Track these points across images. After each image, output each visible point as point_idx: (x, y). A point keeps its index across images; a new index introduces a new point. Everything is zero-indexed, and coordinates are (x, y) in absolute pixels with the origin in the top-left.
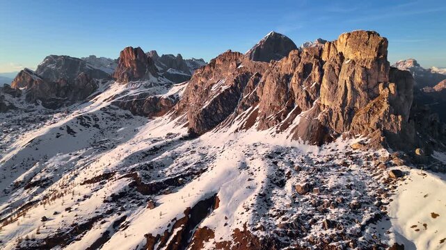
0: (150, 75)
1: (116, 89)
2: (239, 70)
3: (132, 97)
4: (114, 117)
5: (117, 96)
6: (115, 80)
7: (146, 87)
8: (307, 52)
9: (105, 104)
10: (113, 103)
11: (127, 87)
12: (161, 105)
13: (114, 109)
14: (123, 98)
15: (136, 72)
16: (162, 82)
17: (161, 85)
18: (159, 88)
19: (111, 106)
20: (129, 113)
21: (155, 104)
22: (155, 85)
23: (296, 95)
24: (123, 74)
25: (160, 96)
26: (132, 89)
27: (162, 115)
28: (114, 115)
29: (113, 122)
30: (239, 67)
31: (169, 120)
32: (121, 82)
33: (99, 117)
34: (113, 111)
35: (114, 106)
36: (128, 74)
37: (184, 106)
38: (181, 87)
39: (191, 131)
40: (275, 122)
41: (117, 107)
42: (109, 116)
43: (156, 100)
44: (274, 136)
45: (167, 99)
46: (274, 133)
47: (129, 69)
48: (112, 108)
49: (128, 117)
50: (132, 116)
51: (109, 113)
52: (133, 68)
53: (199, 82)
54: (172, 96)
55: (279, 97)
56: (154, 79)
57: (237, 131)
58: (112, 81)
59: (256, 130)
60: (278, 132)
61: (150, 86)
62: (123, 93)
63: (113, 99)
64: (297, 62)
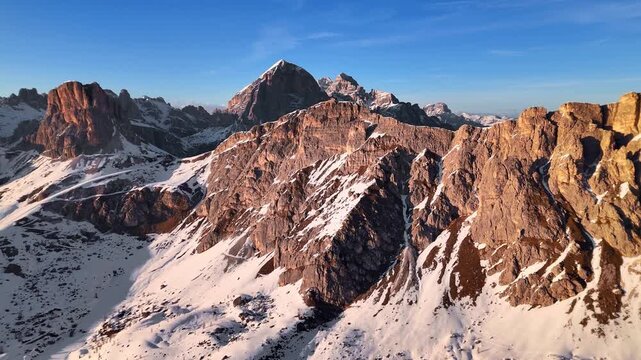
0: (124, 141)
1: (48, 171)
2: (376, 142)
3: (92, 191)
4: (55, 243)
5: (53, 188)
6: (41, 149)
7: (119, 166)
8: (571, 114)
9: (26, 210)
10: (45, 207)
11: (73, 166)
12: (164, 207)
13: (51, 220)
14: (70, 193)
15: (93, 134)
16: (151, 155)
17: (151, 160)
18: (147, 167)
19: (44, 213)
20: (90, 228)
21: (150, 206)
22: (138, 160)
23: (580, 212)
24: (62, 138)
25: (158, 185)
26: (87, 172)
27: (168, 230)
28: (53, 236)
29: (54, 255)
30: (374, 135)
31: (194, 243)
32: (56, 154)
33: (18, 243)
34: (49, 227)
35: (49, 214)
36: (73, 139)
37: (232, 213)
38: (199, 164)
39: (314, 298)
40: (570, 288)
41: (58, 216)
42: (40, 239)
43: (151, 197)
44: (601, 333)
45: (176, 194)
46: (593, 323)
47: (74, 126)
48: (45, 219)
49: (89, 238)
50: (99, 234)
51: (40, 232)
52: (85, 125)
53: (262, 161)
54: (184, 186)
55: (541, 218)
56: (132, 149)
57: (446, 302)
58: (32, 152)
59: (504, 303)
60: (603, 319)
61: (128, 164)
62: (67, 181)
63: (45, 195)
64: (550, 133)
